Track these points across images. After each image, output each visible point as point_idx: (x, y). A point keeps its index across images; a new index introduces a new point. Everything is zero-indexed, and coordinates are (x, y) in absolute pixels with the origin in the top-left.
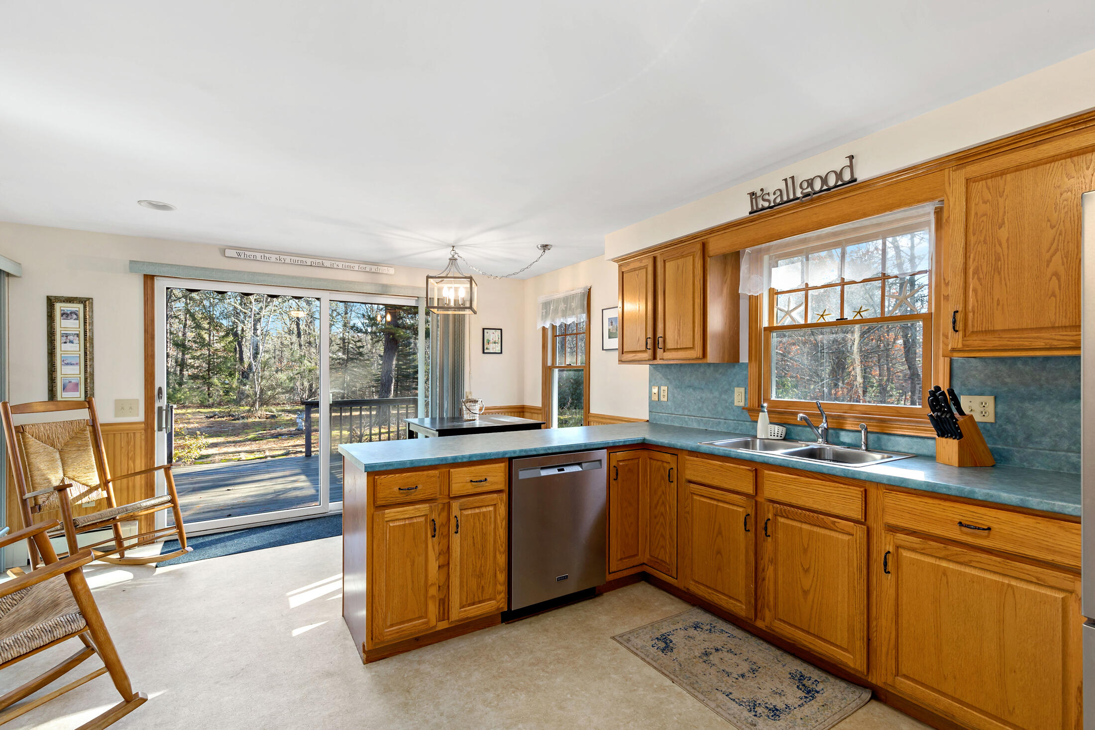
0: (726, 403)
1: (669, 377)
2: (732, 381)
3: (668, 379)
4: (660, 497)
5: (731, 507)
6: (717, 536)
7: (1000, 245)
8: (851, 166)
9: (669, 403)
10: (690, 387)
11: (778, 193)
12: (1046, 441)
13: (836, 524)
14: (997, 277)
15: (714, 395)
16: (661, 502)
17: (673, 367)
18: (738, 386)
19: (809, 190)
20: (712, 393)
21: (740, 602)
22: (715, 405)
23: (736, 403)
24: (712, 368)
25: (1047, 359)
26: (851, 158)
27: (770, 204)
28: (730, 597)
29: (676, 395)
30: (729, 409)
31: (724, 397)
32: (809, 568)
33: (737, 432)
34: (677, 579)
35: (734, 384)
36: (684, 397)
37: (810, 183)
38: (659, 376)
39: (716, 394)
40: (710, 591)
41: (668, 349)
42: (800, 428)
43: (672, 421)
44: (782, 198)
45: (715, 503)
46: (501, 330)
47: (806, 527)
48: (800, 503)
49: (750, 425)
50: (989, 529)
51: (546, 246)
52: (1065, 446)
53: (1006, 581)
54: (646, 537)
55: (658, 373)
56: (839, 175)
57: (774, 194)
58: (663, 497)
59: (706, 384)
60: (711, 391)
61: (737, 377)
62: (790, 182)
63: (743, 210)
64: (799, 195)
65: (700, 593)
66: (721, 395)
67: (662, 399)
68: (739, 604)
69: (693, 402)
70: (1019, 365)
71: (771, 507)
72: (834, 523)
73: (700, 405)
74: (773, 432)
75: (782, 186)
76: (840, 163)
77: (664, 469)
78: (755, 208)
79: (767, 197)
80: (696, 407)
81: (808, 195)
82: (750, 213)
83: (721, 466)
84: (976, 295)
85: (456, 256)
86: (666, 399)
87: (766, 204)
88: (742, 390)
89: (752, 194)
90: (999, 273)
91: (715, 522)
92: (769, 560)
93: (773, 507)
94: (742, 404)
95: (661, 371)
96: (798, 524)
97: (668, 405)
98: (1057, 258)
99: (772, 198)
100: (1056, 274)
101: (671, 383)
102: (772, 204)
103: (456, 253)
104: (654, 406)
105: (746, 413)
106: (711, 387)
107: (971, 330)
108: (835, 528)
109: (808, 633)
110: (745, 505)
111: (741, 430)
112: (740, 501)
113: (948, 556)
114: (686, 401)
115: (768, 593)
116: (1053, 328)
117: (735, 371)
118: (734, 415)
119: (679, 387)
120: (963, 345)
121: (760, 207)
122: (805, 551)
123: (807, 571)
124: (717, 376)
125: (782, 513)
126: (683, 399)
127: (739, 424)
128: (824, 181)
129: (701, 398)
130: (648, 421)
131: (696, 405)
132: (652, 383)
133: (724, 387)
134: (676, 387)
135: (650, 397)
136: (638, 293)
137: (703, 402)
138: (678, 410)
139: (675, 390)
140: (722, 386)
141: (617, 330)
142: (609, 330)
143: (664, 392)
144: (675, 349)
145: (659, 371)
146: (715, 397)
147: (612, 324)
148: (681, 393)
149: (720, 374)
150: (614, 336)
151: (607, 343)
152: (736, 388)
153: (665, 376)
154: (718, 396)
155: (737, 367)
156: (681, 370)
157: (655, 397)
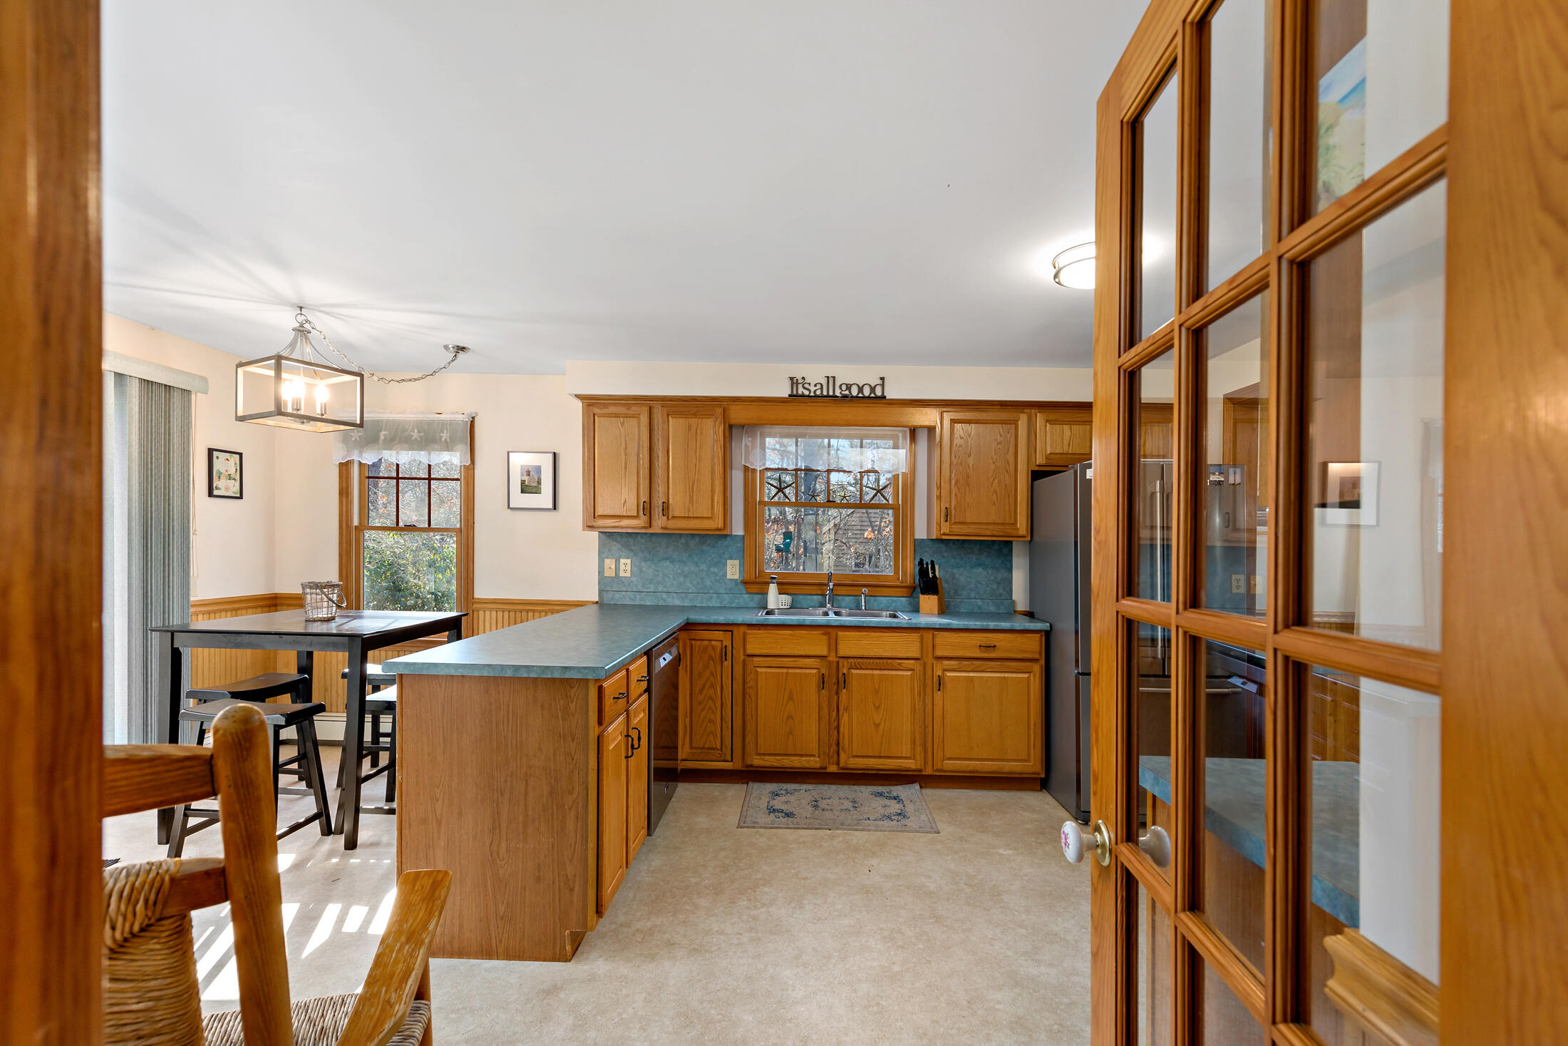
0: (717, 576)
1: (633, 548)
2: (724, 553)
3: (631, 550)
4: (708, 679)
5: (803, 671)
6: (788, 702)
7: (969, 468)
8: (883, 385)
9: (634, 579)
10: (667, 559)
11: (819, 386)
12: (965, 593)
13: (902, 665)
14: (967, 488)
15: (701, 568)
16: (708, 684)
17: (640, 536)
18: (730, 559)
19: (847, 392)
20: (699, 567)
21: (813, 756)
22: (702, 579)
23: (729, 576)
24: (697, 539)
25: (964, 541)
26: (882, 379)
27: (810, 393)
28: (801, 755)
29: (644, 569)
30: (720, 583)
31: (714, 570)
32: (880, 705)
33: (733, 605)
34: (732, 761)
35: (726, 556)
36: (657, 571)
37: (849, 387)
38: (616, 547)
39: (703, 567)
40: (778, 758)
41: (673, 517)
42: (801, 597)
43: (641, 600)
44: (822, 391)
45: (785, 670)
46: (241, 455)
47: (876, 672)
48: (872, 654)
49: (749, 597)
50: (995, 646)
51: (463, 349)
52: (973, 596)
53: (1002, 675)
54: (686, 728)
55: (615, 543)
56: (873, 389)
57: (815, 386)
58: (712, 678)
59: (689, 556)
60: (697, 565)
61: (729, 549)
62: (831, 380)
63: (784, 392)
64: (838, 394)
65: (767, 764)
66: (709, 569)
67: (622, 574)
68: (812, 759)
70: (951, 545)
71: (845, 663)
72: (900, 664)
73: (682, 579)
74: (784, 602)
75: (824, 382)
76: (875, 381)
77: (713, 648)
78: (795, 393)
79: (806, 386)
80: (675, 582)
81: (845, 396)
82: (790, 396)
83: (791, 635)
84: (957, 498)
85: (307, 326)
86: (628, 574)
87: (806, 393)
88: (737, 562)
89: (792, 379)
90: (969, 486)
91: (785, 689)
92: (844, 709)
93: (848, 662)
94: (736, 577)
95: (619, 540)
96: (870, 672)
97: (632, 582)
98: (996, 481)
99: (813, 389)
100: (995, 492)
101: (636, 554)
102: (812, 394)
103: (307, 321)
104: (605, 584)
105: (742, 587)
106: (696, 559)
107: (953, 521)
108: (901, 668)
109: (880, 757)
110: (818, 667)
111: (738, 603)
112: (815, 663)
113: (974, 668)
115: (843, 738)
116: (994, 523)
117: (727, 543)
118: (726, 589)
119: (649, 560)
120: (950, 531)
121: (800, 393)
122: (877, 692)
123: (877, 708)
124: (705, 548)
125: (856, 666)
126: (656, 573)
127: (735, 597)
128: (861, 389)
129: (683, 572)
130: (597, 602)
131: (675, 579)
132: (604, 556)
133: (712, 560)
134: (645, 560)
135: (601, 572)
136: (623, 446)
137: (686, 577)
138: (648, 586)
139: (643, 564)
140: (710, 558)
141: (539, 483)
142: (523, 482)
143: (626, 566)
144: (685, 517)
145: (616, 540)
146: (702, 570)
147: (528, 474)
148: (653, 566)
149: (708, 546)
150: (533, 491)
151: (519, 499)
152: (728, 561)
153: (627, 546)
154: (705, 569)
155: (728, 538)
156: (653, 539)
157: (610, 573)
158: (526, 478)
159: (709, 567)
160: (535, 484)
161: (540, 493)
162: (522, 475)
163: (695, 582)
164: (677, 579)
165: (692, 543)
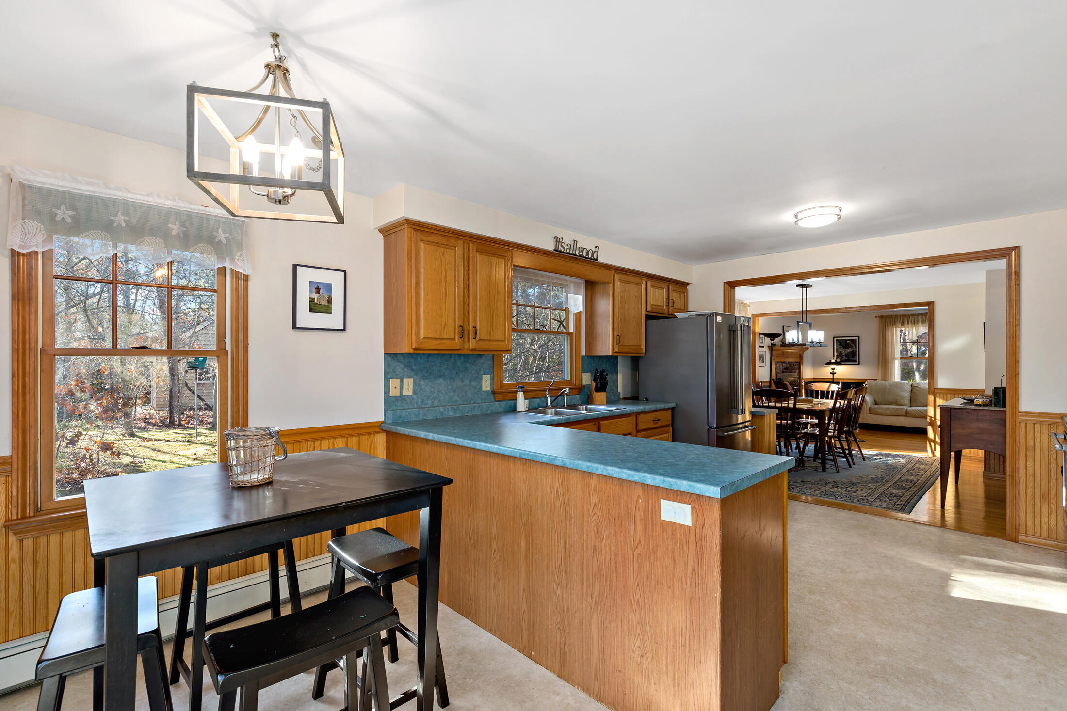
0: (476, 389)
1: (414, 368)
2: (480, 370)
3: (413, 370)
7: (625, 311)
9: (416, 397)
10: (440, 376)
14: (625, 324)
17: (419, 357)
18: (485, 374)
20: (464, 382)
22: (466, 392)
23: (483, 388)
24: (462, 358)
29: (423, 387)
30: (478, 394)
31: (474, 384)
35: (482, 372)
36: (433, 387)
38: (399, 367)
39: (467, 382)
49: (499, 404)
55: (399, 364)
59: (457, 373)
60: (462, 380)
61: (484, 366)
63: (550, 246)
66: (470, 383)
67: (405, 393)
69: (444, 392)
70: (595, 359)
73: (452, 393)
80: (447, 397)
84: (621, 330)
86: (411, 393)
88: (489, 376)
90: (625, 322)
94: (488, 389)
95: (402, 360)
97: (414, 399)
98: (635, 320)
100: (634, 326)
104: (390, 402)
105: (493, 396)
106: (461, 376)
107: (620, 344)
111: (492, 409)
114: (436, 391)
116: (634, 345)
117: (482, 361)
118: (483, 399)
119: (427, 378)
120: (619, 350)
124: (467, 366)
126: (433, 390)
127: (490, 404)
129: (452, 387)
130: (383, 423)
131: (447, 394)
132: (389, 376)
133: (473, 376)
134: (424, 378)
135: (387, 392)
136: (444, 273)
137: (454, 391)
138: (426, 402)
139: (422, 382)
140: (471, 375)
141: (330, 301)
142: (312, 300)
143: (408, 386)
144: (487, 340)
145: (399, 361)
146: (466, 385)
147: (318, 290)
148: (430, 384)
149: (470, 364)
150: (322, 310)
151: (306, 318)
152: (483, 376)
153: (408, 366)
154: (468, 384)
155: (483, 358)
156: (430, 359)
157: (394, 392)
158: (315, 296)
159: (471, 382)
160: (325, 303)
161: (331, 313)
162: (311, 292)
163: (461, 396)
164: (448, 394)
165: (459, 362)
